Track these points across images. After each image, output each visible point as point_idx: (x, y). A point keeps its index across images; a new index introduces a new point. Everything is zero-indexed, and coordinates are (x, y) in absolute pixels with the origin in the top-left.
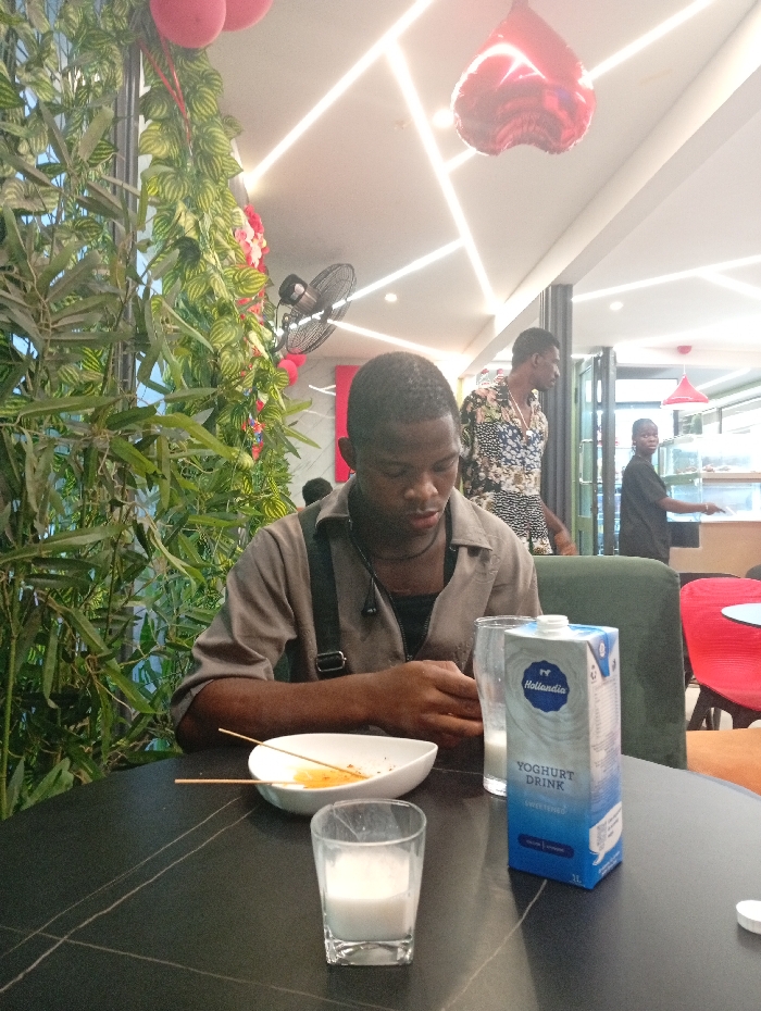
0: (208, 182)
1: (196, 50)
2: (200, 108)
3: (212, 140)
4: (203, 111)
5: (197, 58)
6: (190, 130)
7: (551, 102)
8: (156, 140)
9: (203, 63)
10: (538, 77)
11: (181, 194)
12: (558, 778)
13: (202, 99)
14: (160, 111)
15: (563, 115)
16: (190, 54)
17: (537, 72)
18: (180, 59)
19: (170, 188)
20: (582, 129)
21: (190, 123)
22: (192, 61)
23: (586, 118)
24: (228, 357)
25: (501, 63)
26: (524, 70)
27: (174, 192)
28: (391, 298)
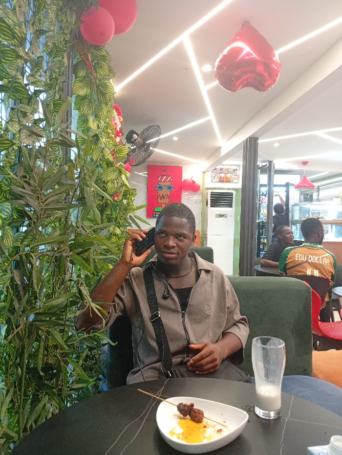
0: (104, 106)
1: (100, 46)
2: (101, 71)
3: (106, 86)
4: (102, 73)
5: (100, 50)
6: (96, 82)
7: (260, 68)
8: (81, 87)
9: (102, 51)
10: (255, 57)
11: (91, 111)
13: (101, 67)
14: (82, 73)
15: (266, 74)
16: (97, 48)
17: (255, 55)
18: (92, 50)
19: (86, 108)
20: (275, 81)
21: (96, 78)
22: (98, 51)
23: (277, 76)
24: (111, 185)
25: (239, 50)
26: (248, 54)
27: (88, 111)
28: (175, 139)
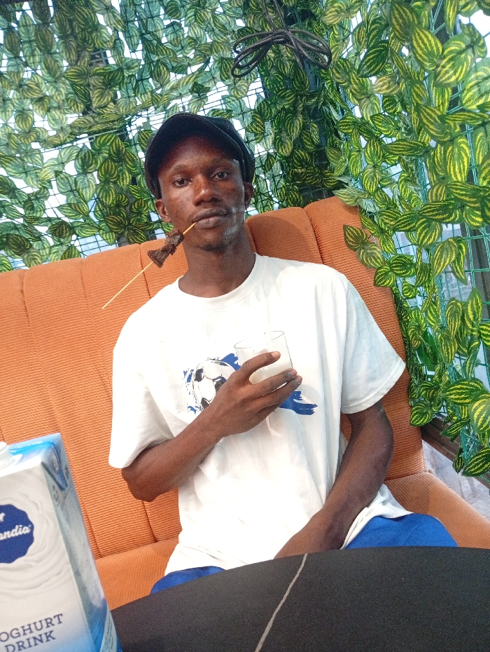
12: (45, 630)
